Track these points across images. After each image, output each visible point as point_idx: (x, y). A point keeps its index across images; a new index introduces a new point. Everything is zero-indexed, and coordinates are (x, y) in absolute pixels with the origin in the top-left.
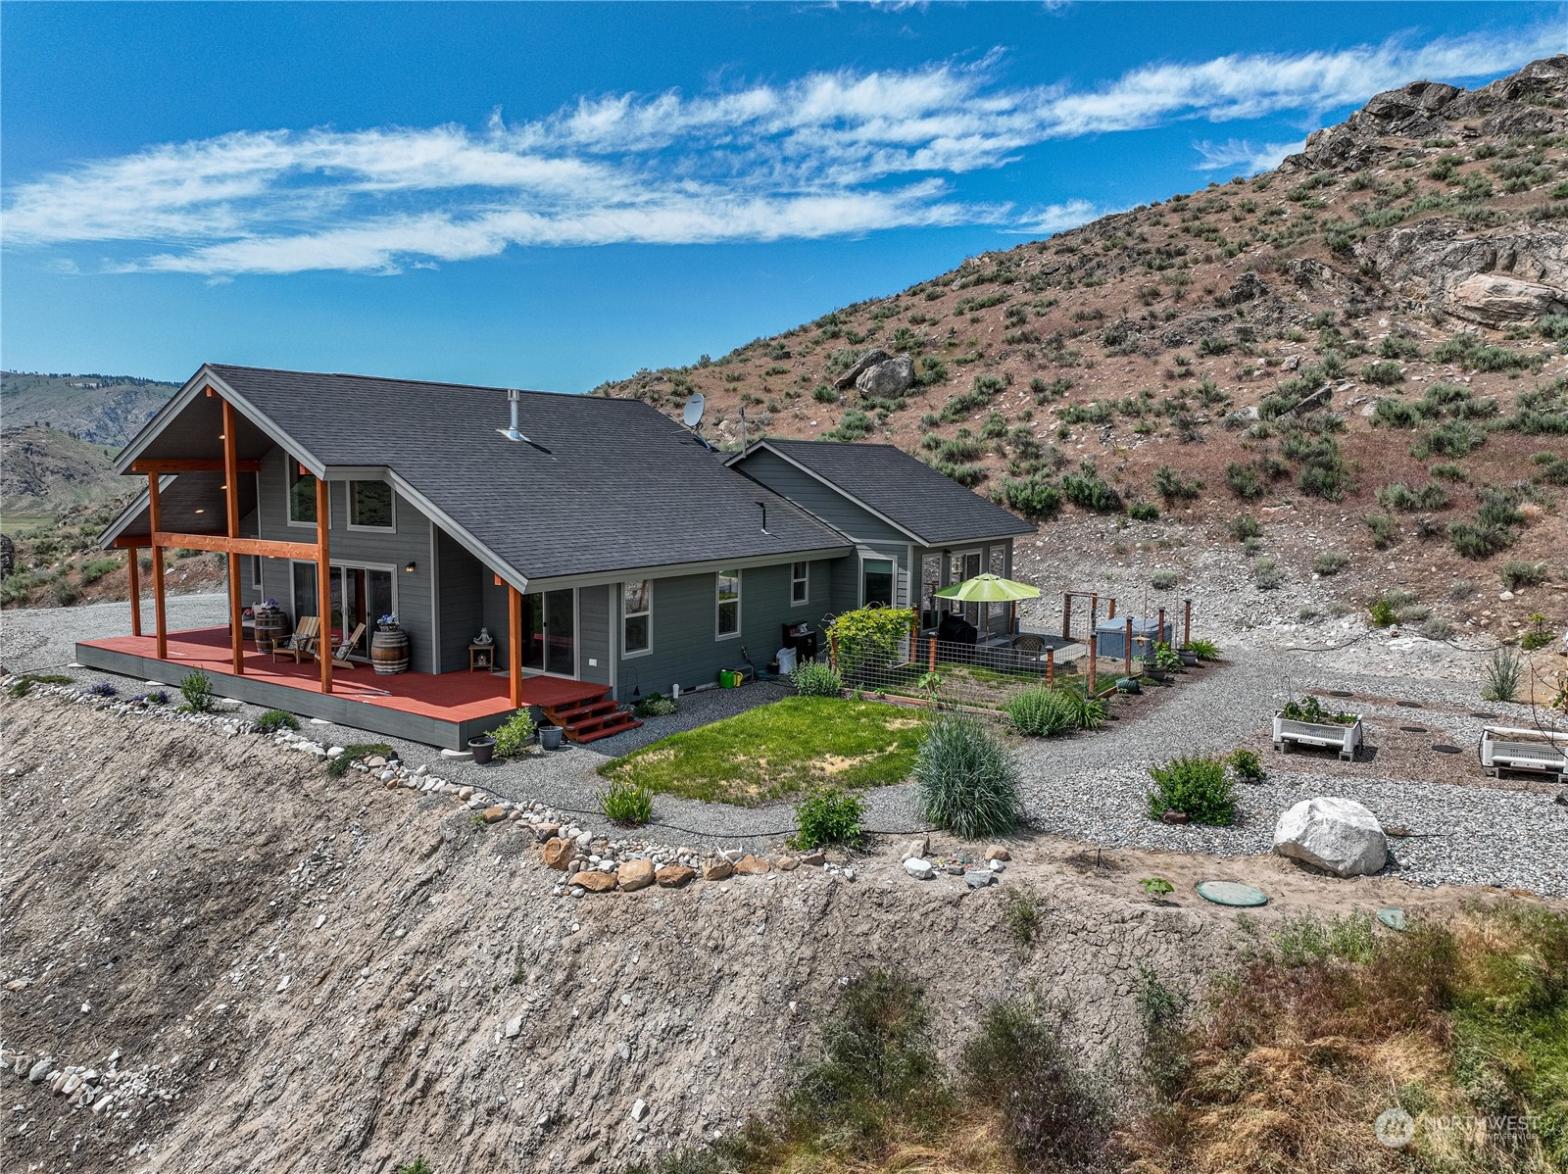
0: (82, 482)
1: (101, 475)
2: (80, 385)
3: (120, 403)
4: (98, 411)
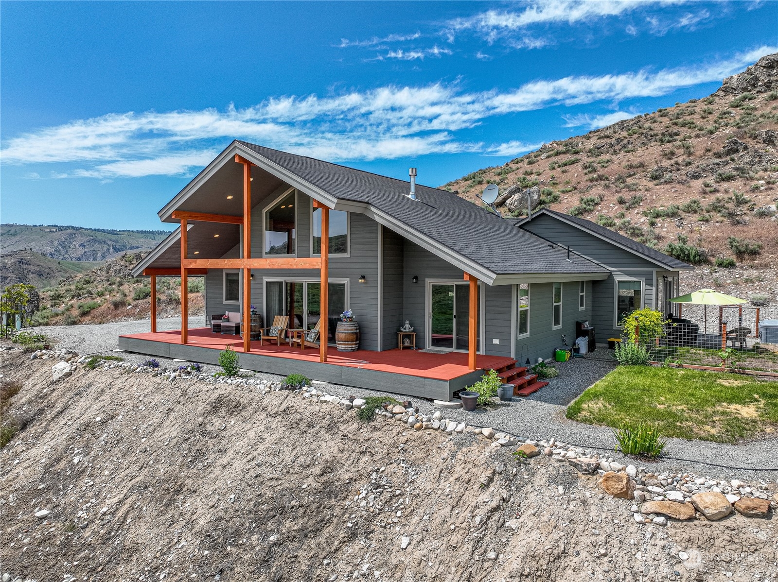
0: (46, 278)
1: (56, 274)
2: (48, 230)
3: (67, 239)
4: (56, 243)
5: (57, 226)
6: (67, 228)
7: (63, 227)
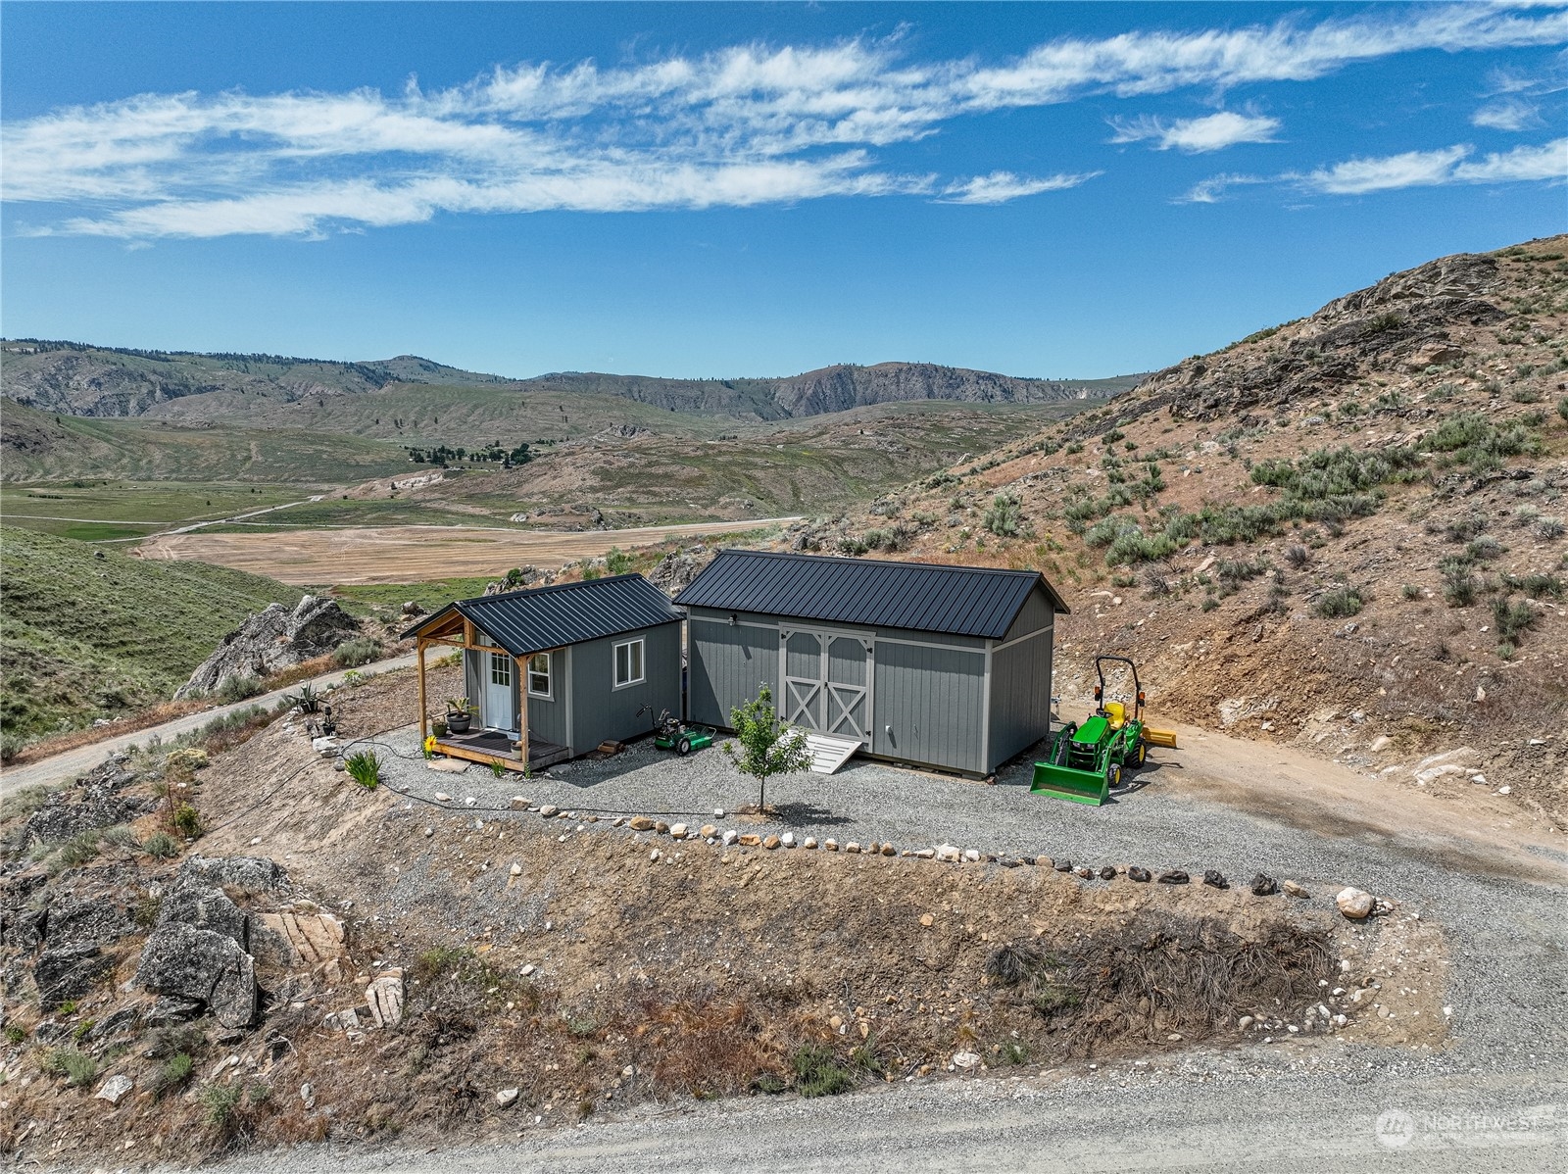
1: (54, 444)
2: (17, 350)
3: (61, 370)
4: (38, 377)
5: (36, 341)
6: (59, 345)
7: (49, 343)
